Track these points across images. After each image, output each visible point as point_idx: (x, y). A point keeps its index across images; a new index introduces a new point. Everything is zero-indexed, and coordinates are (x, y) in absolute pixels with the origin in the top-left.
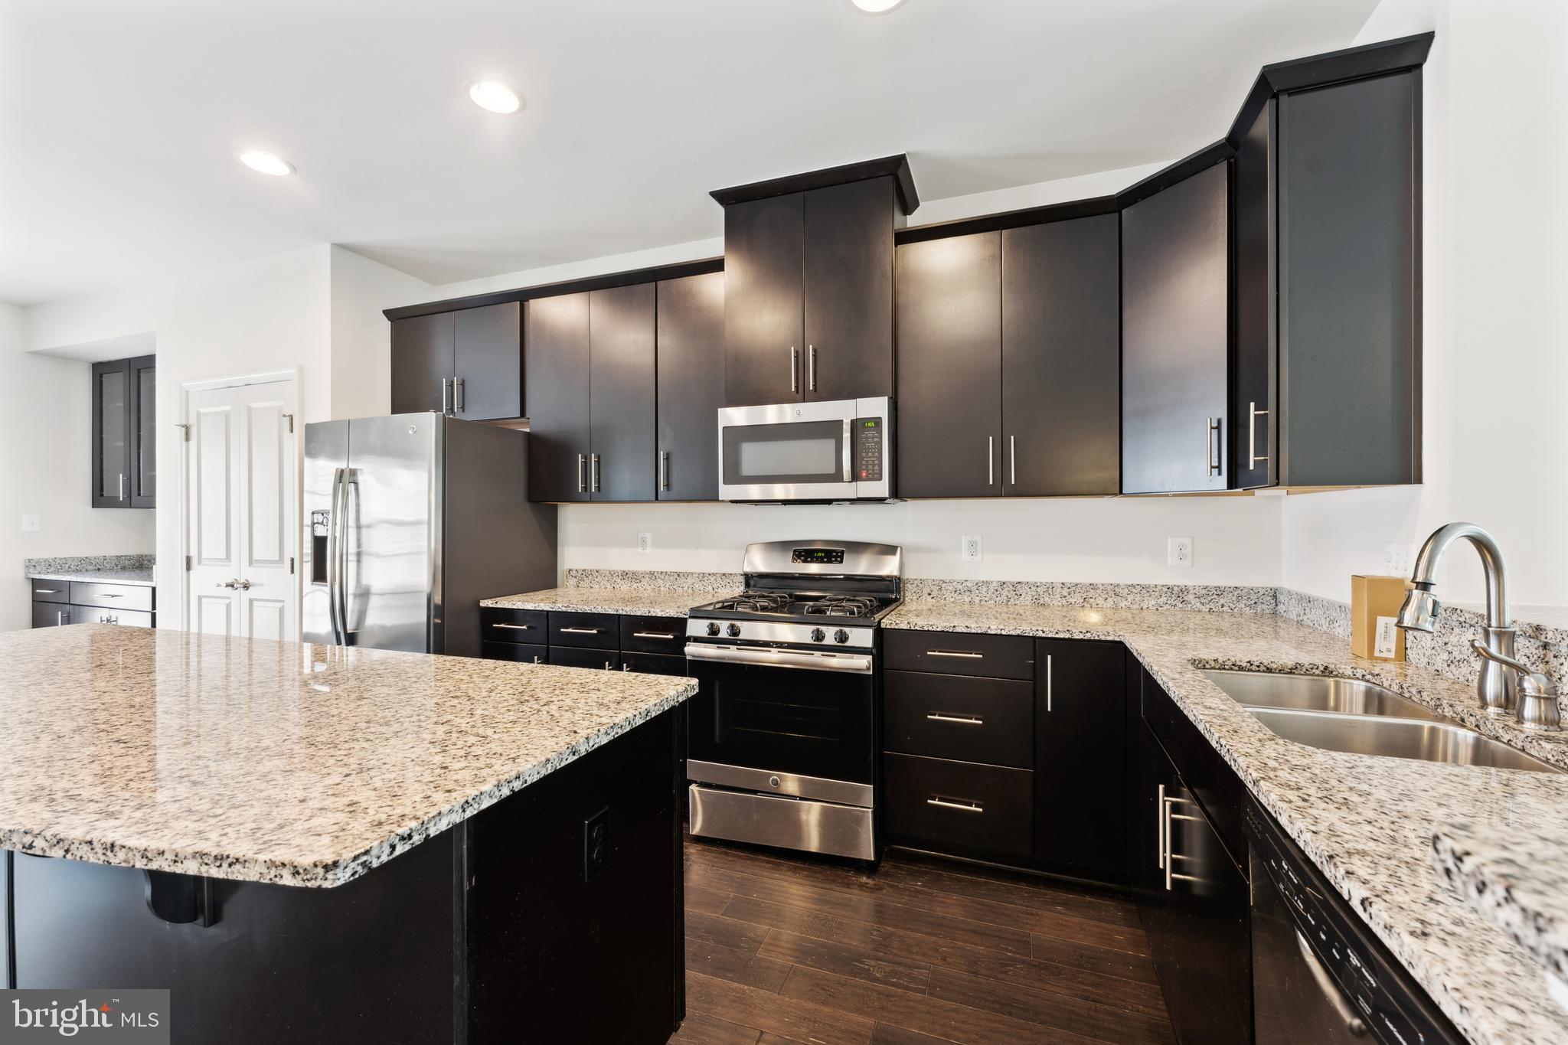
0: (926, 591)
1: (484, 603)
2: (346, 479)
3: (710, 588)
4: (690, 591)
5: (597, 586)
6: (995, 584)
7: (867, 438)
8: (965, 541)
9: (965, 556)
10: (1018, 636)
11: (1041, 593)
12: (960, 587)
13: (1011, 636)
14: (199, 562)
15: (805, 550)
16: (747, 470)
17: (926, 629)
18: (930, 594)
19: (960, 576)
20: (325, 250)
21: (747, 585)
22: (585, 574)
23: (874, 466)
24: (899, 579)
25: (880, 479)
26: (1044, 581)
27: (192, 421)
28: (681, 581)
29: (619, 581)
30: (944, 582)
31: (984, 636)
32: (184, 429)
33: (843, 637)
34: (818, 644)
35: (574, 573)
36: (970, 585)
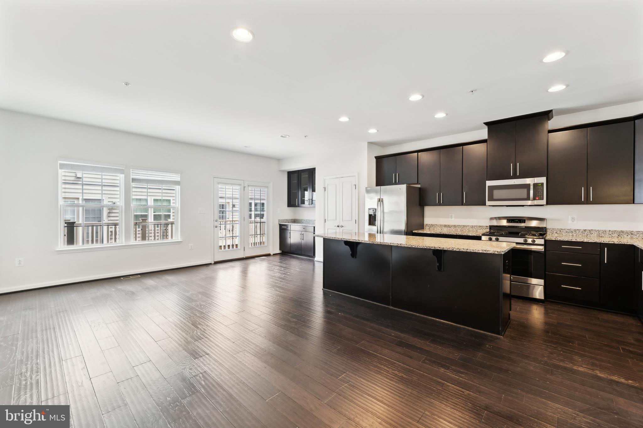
0: (555, 232)
1: (414, 232)
2: (380, 201)
3: (475, 230)
4: (468, 231)
5: (436, 229)
6: (582, 230)
7: (538, 188)
8: (570, 217)
9: (570, 222)
10: (594, 242)
11: (601, 233)
12: (568, 231)
13: (592, 242)
14: (328, 220)
15: (511, 219)
16: (495, 197)
17: (561, 240)
18: (556, 233)
19: (568, 227)
20: (366, 144)
21: (490, 229)
22: (432, 225)
23: (541, 196)
24: (546, 228)
25: (543, 199)
26: (602, 229)
27: (326, 186)
28: (465, 228)
29: (443, 227)
30: (562, 229)
31: (582, 242)
32: (324, 189)
33: (534, 241)
34: (525, 243)
35: (428, 225)
36: (572, 230)
